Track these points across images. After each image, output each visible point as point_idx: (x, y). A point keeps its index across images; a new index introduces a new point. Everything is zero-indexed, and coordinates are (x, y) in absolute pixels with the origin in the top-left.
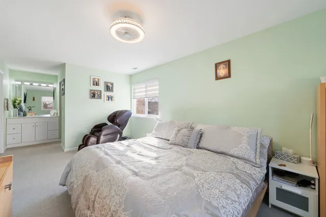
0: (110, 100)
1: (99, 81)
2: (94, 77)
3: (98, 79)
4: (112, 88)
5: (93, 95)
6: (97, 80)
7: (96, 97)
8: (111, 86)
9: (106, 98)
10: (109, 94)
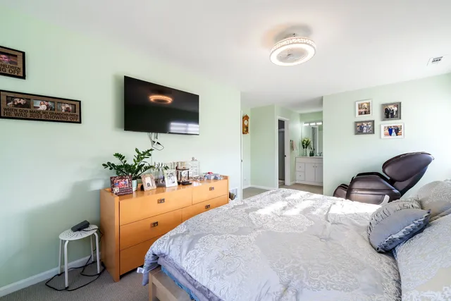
0: (394, 133)
1: (369, 107)
2: (360, 102)
3: (369, 104)
4: (399, 112)
5: (360, 129)
6: (366, 105)
7: (365, 131)
8: (395, 109)
9: (384, 131)
10: (392, 123)
